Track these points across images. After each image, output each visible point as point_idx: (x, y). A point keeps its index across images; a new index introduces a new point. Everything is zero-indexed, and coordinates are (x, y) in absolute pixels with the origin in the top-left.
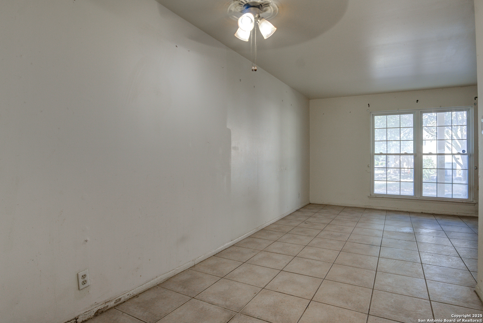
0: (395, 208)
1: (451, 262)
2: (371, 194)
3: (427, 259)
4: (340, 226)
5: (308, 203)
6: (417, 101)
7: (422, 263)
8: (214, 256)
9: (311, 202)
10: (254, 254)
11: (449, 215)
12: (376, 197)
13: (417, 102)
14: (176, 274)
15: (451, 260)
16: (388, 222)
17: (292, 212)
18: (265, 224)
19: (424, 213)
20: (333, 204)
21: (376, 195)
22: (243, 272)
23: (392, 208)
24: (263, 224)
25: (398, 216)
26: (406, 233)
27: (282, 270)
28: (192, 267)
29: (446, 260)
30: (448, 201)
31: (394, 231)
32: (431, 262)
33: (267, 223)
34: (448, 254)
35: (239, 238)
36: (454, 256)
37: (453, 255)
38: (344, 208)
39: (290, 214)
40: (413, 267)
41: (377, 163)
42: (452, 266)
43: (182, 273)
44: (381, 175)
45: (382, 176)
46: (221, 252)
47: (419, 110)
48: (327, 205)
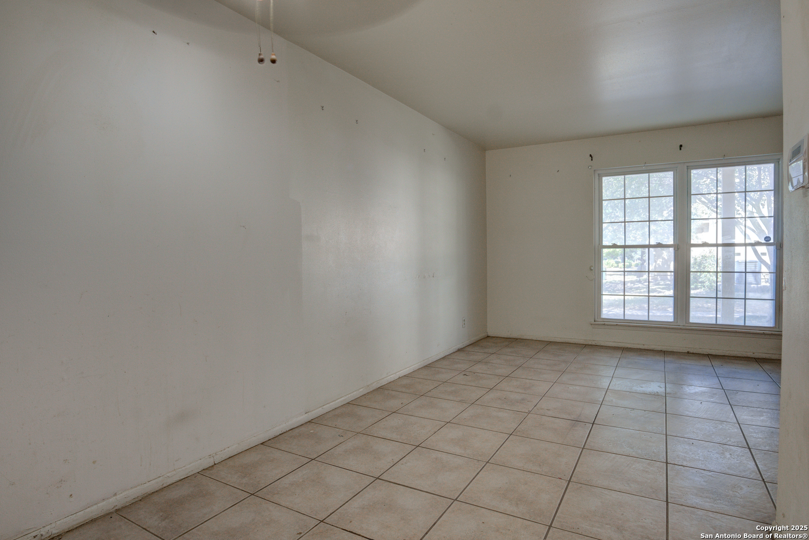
0: (638, 344)
1: (729, 459)
2: (596, 319)
3: (680, 453)
4: (527, 381)
5: (483, 335)
6: (681, 146)
7: (667, 463)
8: (262, 444)
9: (490, 334)
10: (342, 439)
11: (738, 357)
12: (604, 324)
13: (680, 149)
14: (165, 485)
15: (728, 456)
16: (620, 372)
17: (448, 354)
18: (387, 378)
19: (693, 353)
20: (528, 338)
21: (605, 320)
22: (301, 480)
23: (634, 344)
24: (383, 379)
25: (642, 360)
26: (650, 394)
27: (378, 478)
28: (207, 469)
29: (717, 456)
30: (736, 332)
31: (628, 390)
32: (688, 459)
33: (391, 376)
34: (724, 442)
35: (324, 407)
36: (736, 444)
37: (734, 442)
38: (547, 345)
39: (444, 358)
40: (647, 472)
41: (628, 264)
42: (728, 468)
43: (179, 483)
44: (631, 283)
45: (632, 285)
46: (281, 436)
47: (684, 163)
48: (517, 339)
